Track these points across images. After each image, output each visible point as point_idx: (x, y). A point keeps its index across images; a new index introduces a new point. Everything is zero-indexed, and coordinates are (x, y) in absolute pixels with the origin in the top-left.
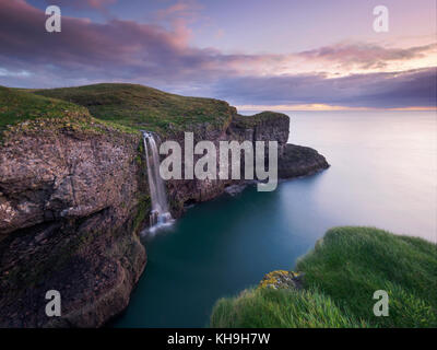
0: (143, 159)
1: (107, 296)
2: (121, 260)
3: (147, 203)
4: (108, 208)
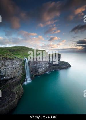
0: (24, 65)
1: (11, 103)
2: (16, 92)
3: (25, 76)
4: (14, 77)
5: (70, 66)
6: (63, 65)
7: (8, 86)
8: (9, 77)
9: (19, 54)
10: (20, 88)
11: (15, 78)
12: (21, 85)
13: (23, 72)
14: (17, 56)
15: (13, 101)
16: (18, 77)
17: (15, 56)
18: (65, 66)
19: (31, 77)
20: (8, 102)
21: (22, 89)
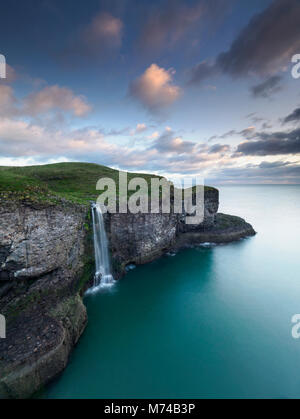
0: (91, 226)
1: (46, 357)
2: (64, 320)
3: (91, 265)
4: (56, 270)
5: (253, 233)
6: (228, 227)
7: (35, 298)
8: (40, 270)
9: (73, 190)
10: (75, 305)
11: (59, 272)
12: (81, 295)
13: (85, 252)
14: (66, 197)
15: (53, 352)
16: (70, 267)
17: (59, 196)
18: (233, 234)
19: (115, 270)
20: (37, 355)
21: (84, 309)
